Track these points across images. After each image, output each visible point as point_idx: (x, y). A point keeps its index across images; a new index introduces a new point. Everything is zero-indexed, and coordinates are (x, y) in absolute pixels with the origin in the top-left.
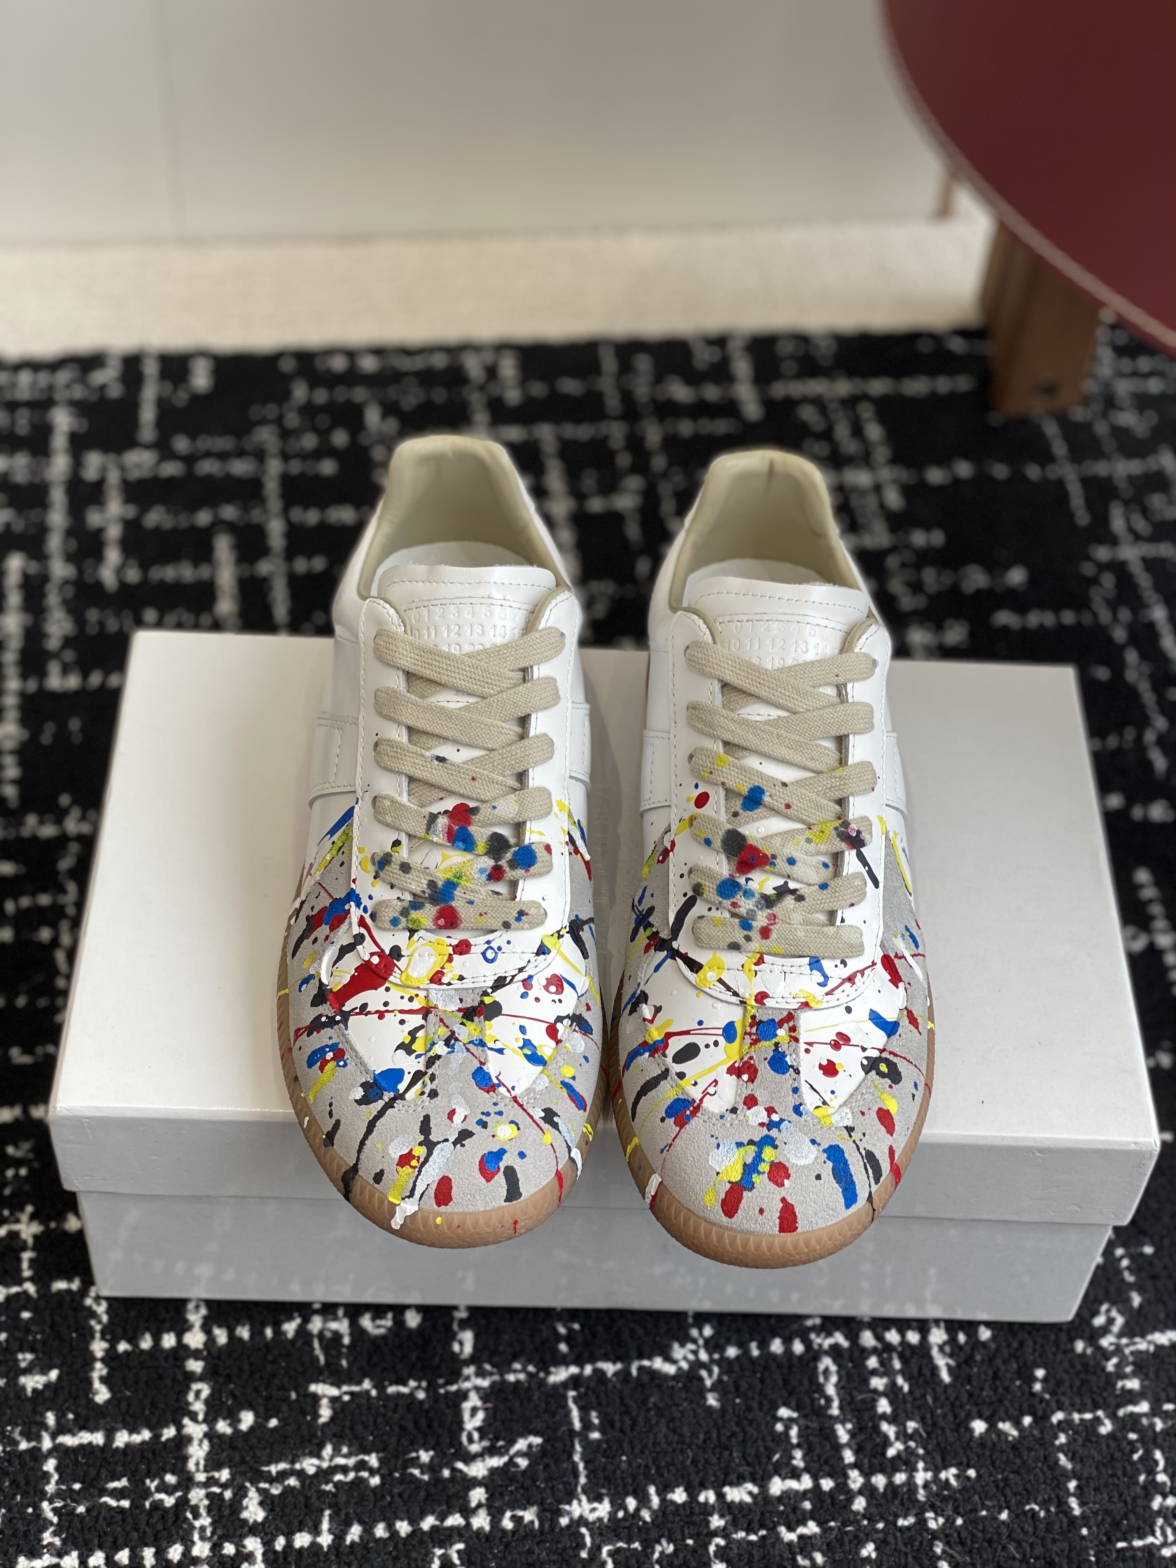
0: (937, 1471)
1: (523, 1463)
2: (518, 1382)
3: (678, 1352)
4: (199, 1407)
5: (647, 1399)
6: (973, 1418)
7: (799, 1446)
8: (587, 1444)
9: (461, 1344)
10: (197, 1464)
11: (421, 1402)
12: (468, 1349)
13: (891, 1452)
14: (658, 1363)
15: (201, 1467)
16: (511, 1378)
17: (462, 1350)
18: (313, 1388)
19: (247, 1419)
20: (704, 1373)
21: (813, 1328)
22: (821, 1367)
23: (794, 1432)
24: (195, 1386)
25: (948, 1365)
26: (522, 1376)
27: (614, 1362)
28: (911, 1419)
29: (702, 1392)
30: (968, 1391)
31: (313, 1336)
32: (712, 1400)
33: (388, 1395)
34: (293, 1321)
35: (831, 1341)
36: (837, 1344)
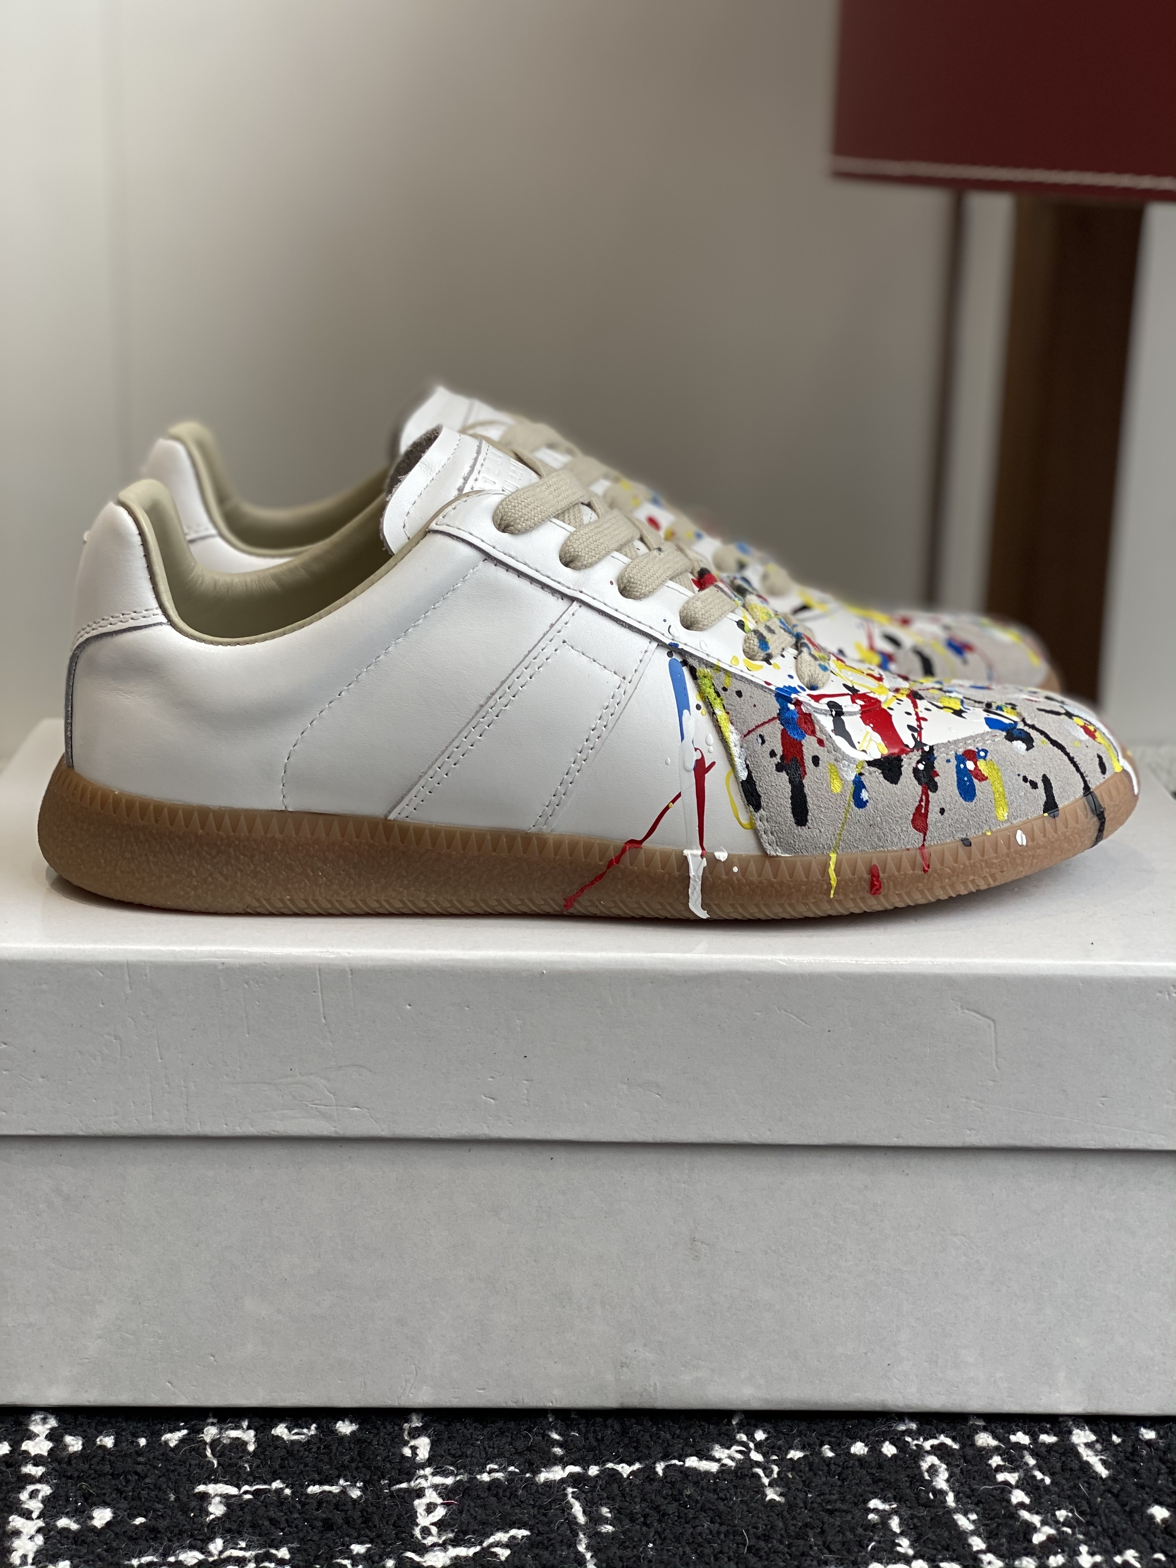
0: (1108, 1554)
1: (504, 1553)
2: (494, 1481)
3: (719, 1452)
4: (35, 1506)
5: (681, 1493)
6: (1149, 1506)
7: (902, 1533)
8: (595, 1537)
9: (414, 1449)
10: (24, 1557)
11: (354, 1501)
12: (423, 1454)
13: (1038, 1538)
14: (692, 1462)
15: (30, 1560)
16: (485, 1477)
17: (415, 1454)
18: (201, 1488)
19: (102, 1516)
20: (760, 1471)
21: (909, 1432)
22: (925, 1466)
23: (895, 1524)
24: (30, 1488)
25: (1101, 1459)
26: (499, 1475)
27: (630, 1464)
28: (1059, 1509)
29: (757, 1488)
30: (1136, 1484)
31: (206, 1443)
32: (771, 1495)
33: (308, 1495)
34: (179, 1429)
35: (935, 1442)
36: (942, 1445)
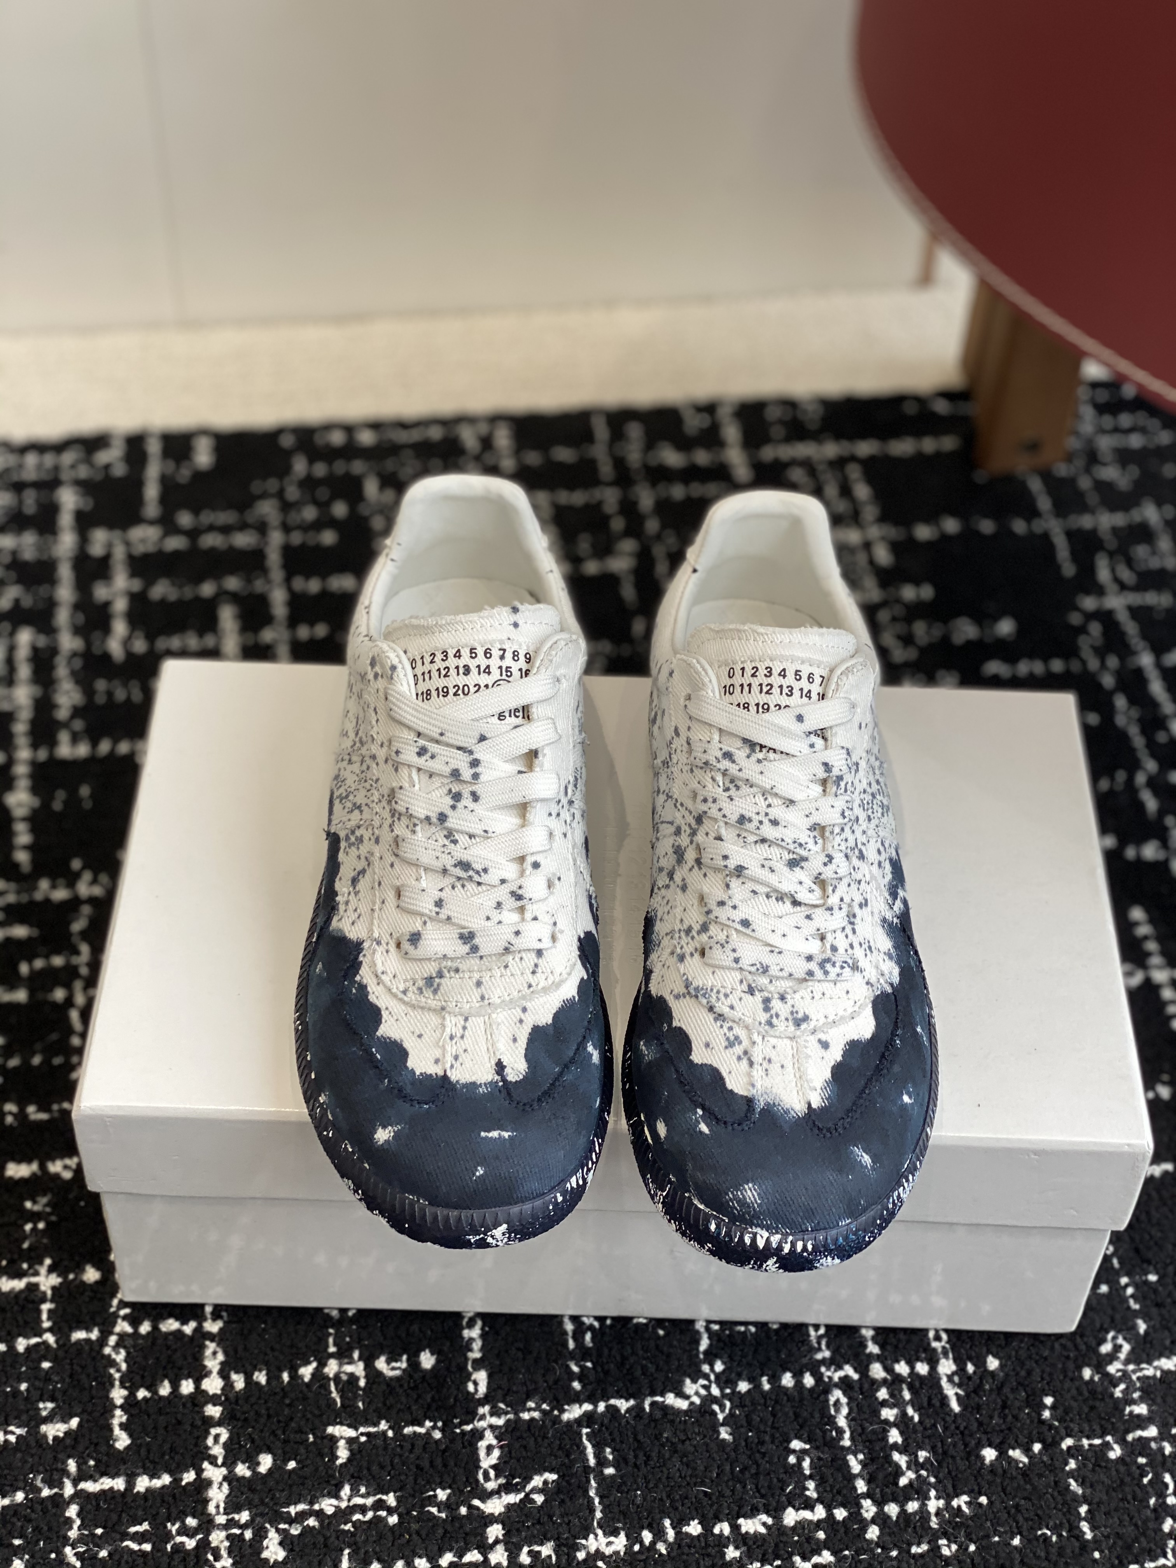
0: (949, 1499)
1: (539, 1499)
2: (532, 1419)
3: (690, 1387)
4: (218, 1451)
5: (661, 1434)
6: (983, 1447)
7: (811, 1477)
8: (602, 1479)
9: (476, 1383)
10: (218, 1507)
11: (437, 1442)
12: (482, 1389)
13: (903, 1481)
14: (671, 1399)
15: (222, 1510)
16: (526, 1416)
17: (476, 1390)
18: (330, 1430)
19: (266, 1462)
20: (716, 1408)
21: (823, 1362)
22: (832, 1400)
23: (806, 1463)
24: (214, 1431)
25: (956, 1394)
26: (536, 1415)
27: (627, 1400)
28: (922, 1449)
29: (714, 1427)
30: (977, 1420)
31: (329, 1379)
32: (724, 1434)
33: (404, 1436)
34: (309, 1363)
35: (841, 1373)
36: (847, 1377)
